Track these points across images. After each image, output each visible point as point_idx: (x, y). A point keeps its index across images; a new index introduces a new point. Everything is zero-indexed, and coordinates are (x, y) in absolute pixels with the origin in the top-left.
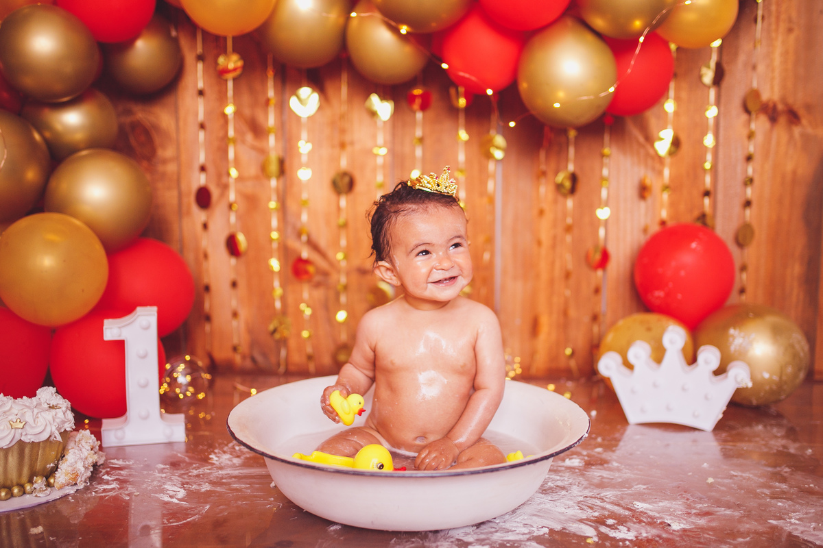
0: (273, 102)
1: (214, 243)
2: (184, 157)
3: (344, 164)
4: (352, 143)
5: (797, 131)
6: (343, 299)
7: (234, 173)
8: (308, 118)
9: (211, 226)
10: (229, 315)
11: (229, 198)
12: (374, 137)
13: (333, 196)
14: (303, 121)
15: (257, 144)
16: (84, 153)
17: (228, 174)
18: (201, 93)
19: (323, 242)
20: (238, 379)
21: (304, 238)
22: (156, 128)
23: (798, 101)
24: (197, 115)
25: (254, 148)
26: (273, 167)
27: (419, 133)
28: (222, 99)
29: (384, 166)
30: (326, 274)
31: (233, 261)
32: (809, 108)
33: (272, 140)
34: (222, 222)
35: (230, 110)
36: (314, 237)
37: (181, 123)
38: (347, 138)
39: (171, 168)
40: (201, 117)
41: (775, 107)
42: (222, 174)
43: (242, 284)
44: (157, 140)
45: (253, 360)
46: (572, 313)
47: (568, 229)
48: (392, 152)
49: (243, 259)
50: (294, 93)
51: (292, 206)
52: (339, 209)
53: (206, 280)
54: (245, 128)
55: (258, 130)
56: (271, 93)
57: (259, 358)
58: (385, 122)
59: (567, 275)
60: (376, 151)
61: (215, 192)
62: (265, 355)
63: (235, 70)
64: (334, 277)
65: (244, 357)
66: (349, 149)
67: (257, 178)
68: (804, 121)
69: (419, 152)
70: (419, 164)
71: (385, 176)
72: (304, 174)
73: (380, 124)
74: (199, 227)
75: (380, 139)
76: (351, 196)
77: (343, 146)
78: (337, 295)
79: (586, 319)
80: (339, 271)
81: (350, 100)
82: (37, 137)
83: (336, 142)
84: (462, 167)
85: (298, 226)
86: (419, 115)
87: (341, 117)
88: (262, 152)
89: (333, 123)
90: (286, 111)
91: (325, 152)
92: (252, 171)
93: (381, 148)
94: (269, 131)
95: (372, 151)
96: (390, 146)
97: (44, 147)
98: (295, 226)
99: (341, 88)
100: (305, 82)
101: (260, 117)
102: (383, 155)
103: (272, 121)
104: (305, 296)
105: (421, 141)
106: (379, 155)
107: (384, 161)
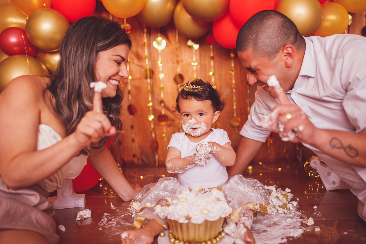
0: (146, 44)
3: (179, 70)
4: (182, 61)
7: (130, 77)
8: (161, 51)
10: (131, 141)
11: (128, 88)
12: (192, 57)
13: (174, 86)
14: (159, 52)
15: (139, 63)
21: (163, 105)
25: (138, 65)
27: (212, 55)
29: (196, 71)
30: (173, 120)
31: (131, 117)
33: (147, 61)
36: (167, 104)
38: (180, 59)
43: (136, 127)
45: (142, 160)
48: (200, 64)
49: (135, 116)
50: (154, 40)
51: (156, 90)
54: (134, 57)
55: (139, 57)
56: (145, 41)
57: (145, 160)
58: (196, 51)
60: (193, 64)
62: (147, 158)
64: (176, 122)
65: (138, 160)
66: (181, 63)
67: (140, 79)
69: (212, 64)
70: (212, 69)
71: (197, 75)
72: (162, 76)
73: (194, 51)
75: (194, 59)
77: (178, 62)
81: (180, 42)
82: (44, 67)
83: (175, 61)
84: (233, 69)
85: (160, 99)
86: (211, 47)
87: (176, 49)
88: (142, 67)
89: (173, 52)
90: (152, 48)
91: (170, 65)
92: (138, 76)
93: (195, 62)
94: (146, 57)
95: (191, 64)
96: (199, 61)
97: (47, 71)
98: (158, 100)
99: (176, 36)
100: (159, 34)
101: (140, 51)
102: (196, 66)
103: (146, 53)
104: (165, 130)
105: (212, 58)
106: (194, 65)
107: (196, 68)
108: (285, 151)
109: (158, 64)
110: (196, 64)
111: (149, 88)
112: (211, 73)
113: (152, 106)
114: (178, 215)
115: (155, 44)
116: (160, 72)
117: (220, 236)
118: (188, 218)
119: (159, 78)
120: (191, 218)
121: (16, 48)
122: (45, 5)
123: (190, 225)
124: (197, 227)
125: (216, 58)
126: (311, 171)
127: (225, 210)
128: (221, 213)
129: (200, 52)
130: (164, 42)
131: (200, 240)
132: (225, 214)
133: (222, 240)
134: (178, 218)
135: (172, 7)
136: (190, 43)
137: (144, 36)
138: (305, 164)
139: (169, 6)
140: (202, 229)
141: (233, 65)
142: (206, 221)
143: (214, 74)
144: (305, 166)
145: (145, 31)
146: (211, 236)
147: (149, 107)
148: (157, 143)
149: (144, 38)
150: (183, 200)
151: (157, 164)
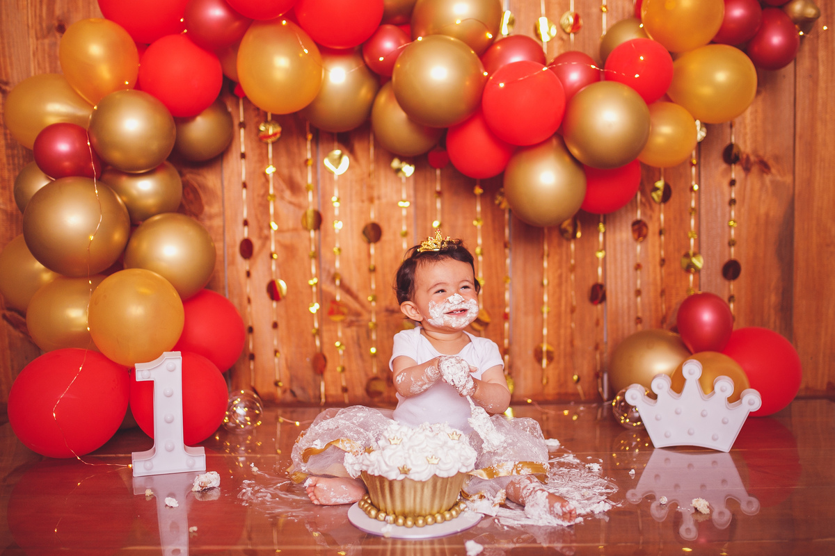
0: (310, 163)
1: (256, 289)
2: (228, 213)
3: (373, 216)
4: (379, 198)
5: (768, 178)
6: (374, 336)
7: (274, 226)
8: (339, 176)
9: (253, 274)
10: (271, 353)
11: (270, 248)
12: (399, 192)
13: (364, 245)
14: (336, 177)
15: (294, 200)
16: (157, 218)
17: (270, 227)
18: (243, 156)
19: (354, 287)
20: (280, 411)
21: (338, 282)
22: (204, 188)
23: (768, 152)
24: (240, 175)
25: (291, 203)
26: (310, 220)
27: (438, 188)
28: (263, 160)
29: (407, 217)
30: (358, 314)
31: (274, 304)
32: (777, 158)
33: (310, 196)
34: (262, 270)
35: (270, 170)
36: (347, 282)
37: (226, 183)
38: (375, 194)
39: (217, 222)
40: (243, 177)
41: (748, 158)
42: (263, 227)
43: (282, 325)
44: (204, 198)
45: (293, 393)
46: (578, 343)
47: (573, 269)
48: (415, 204)
49: (282, 302)
50: (326, 155)
51: (325, 253)
52: (369, 255)
53: (250, 324)
54: (284, 186)
55: (294, 187)
56: (309, 156)
57: (298, 392)
58: (407, 179)
59: (573, 310)
60: (401, 204)
61: (257, 244)
62: (303, 389)
63: (275, 135)
64: (365, 316)
65: (284, 392)
66: (376, 202)
67: (295, 230)
68: (773, 170)
69: (439, 205)
70: (439, 216)
71: (408, 226)
72: (338, 226)
73: (404, 180)
74: (243, 275)
75: (404, 196)
76: (378, 244)
77: (371, 200)
78: (368, 332)
79: (591, 348)
80: (370, 312)
81: (377, 160)
82: (119, 200)
83: (365, 197)
84: (479, 216)
85: (332, 271)
86: (438, 172)
87: (369, 175)
88: (299, 206)
89: (362, 180)
90: (320, 170)
91: (355, 206)
92: (291, 224)
93: (404, 201)
94: (308, 189)
95: (397, 203)
96: (412, 199)
97: (125, 210)
98: (329, 272)
99: (369, 149)
100: (336, 144)
101: (297, 176)
102: (406, 208)
103: (310, 180)
104: (340, 334)
105: (439, 194)
106: (404, 207)
107: (407, 212)
108: (575, 377)
109: (333, 202)
110: (407, 204)
111: (313, 248)
112: (436, 224)
113: (316, 284)
114: (387, 465)
115: (327, 162)
116: (334, 218)
117: (457, 508)
118: (405, 471)
119: (334, 229)
120: (409, 470)
121: (67, 164)
122: (127, 83)
123: (408, 484)
124: (419, 486)
125: (446, 195)
126: (626, 415)
127: (467, 459)
128: (460, 465)
129: (416, 182)
130: (346, 160)
131: (423, 513)
132: (467, 467)
133: (461, 515)
134: (387, 472)
135: (369, 96)
136: (396, 163)
137: (306, 145)
138: (615, 401)
139: (365, 93)
140: (428, 492)
141: (479, 208)
142: (435, 477)
143: (441, 226)
144: (614, 404)
145: (310, 137)
146: (441, 508)
147: (311, 287)
148: (325, 358)
149: (306, 150)
150: (395, 441)
151: (323, 400)
